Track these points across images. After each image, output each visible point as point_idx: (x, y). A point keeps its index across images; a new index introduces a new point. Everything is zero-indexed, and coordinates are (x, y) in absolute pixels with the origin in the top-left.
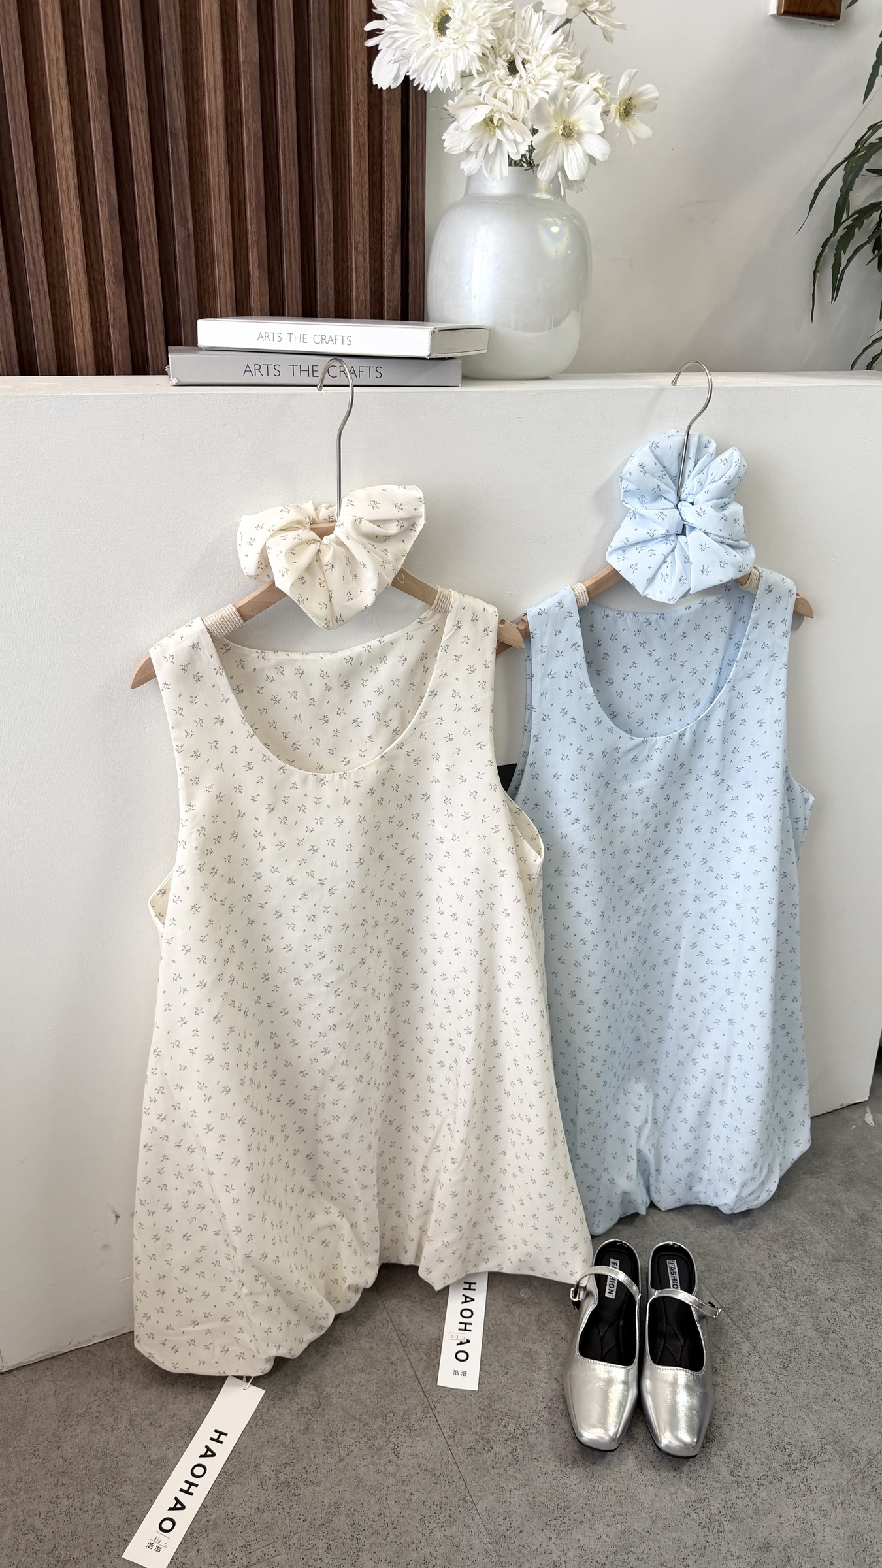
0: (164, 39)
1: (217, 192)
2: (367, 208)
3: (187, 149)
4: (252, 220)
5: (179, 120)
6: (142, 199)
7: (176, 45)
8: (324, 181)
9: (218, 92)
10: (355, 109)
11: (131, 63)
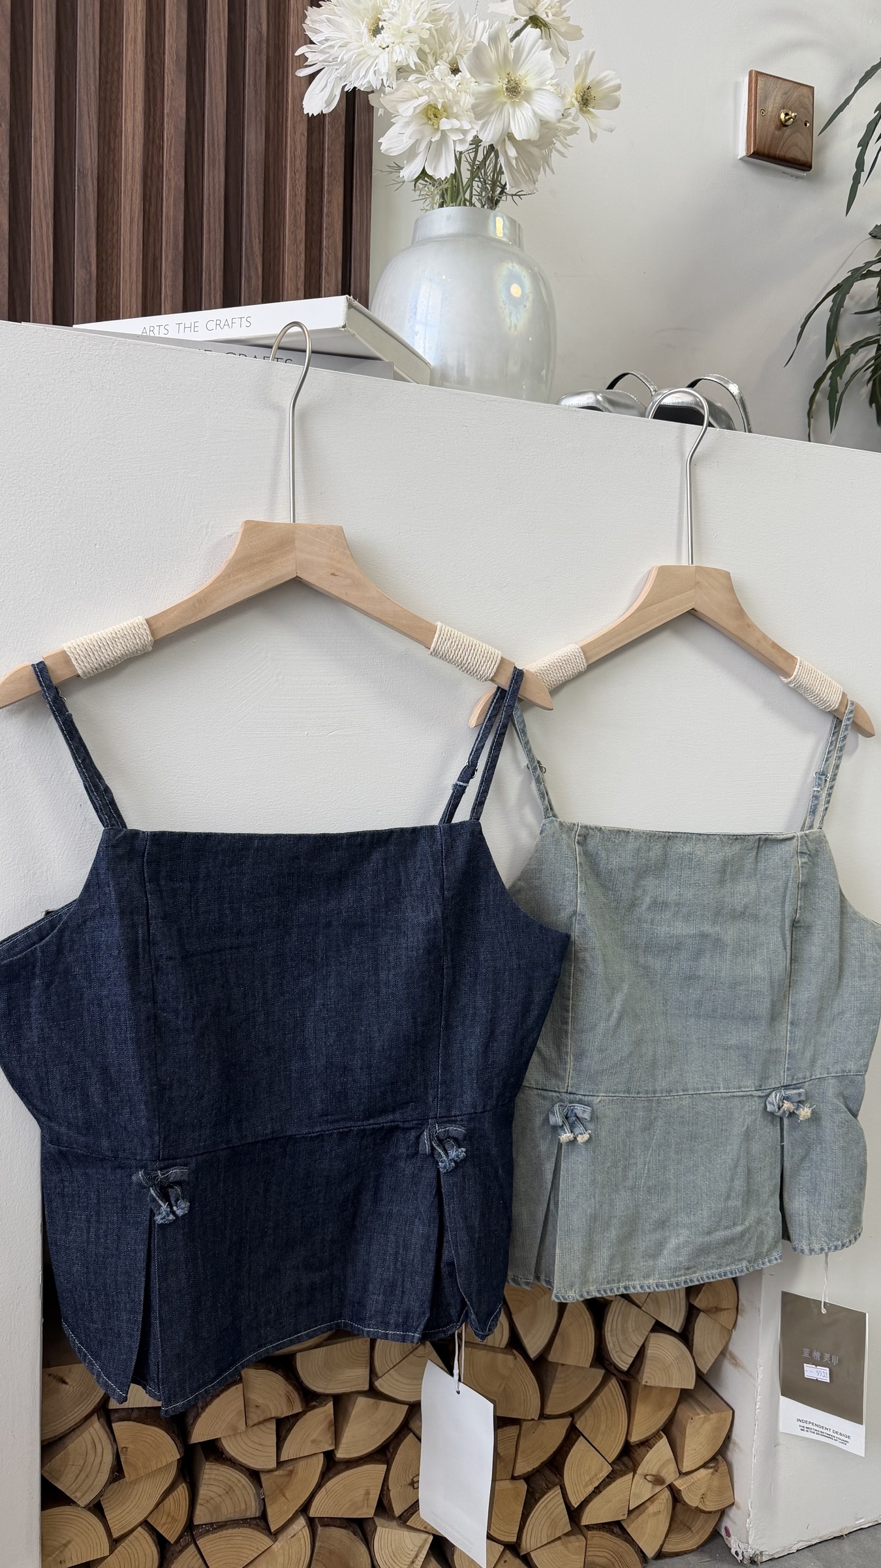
0: (80, 80)
1: (127, 239)
2: (302, 279)
3: (96, 190)
4: (167, 273)
5: (89, 160)
6: (38, 233)
7: (93, 88)
8: (254, 245)
9: (136, 138)
10: (291, 178)
11: (39, 97)
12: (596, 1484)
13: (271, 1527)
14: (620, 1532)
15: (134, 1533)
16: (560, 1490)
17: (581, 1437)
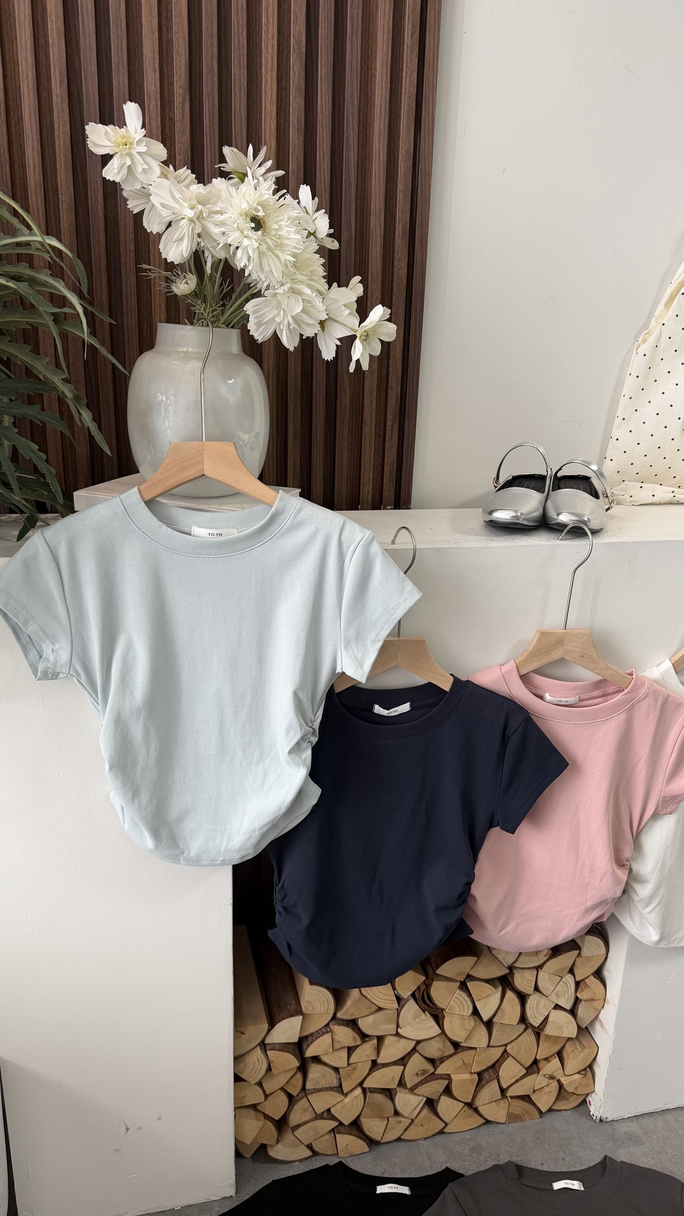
12: (517, 1078)
13: (344, 1090)
14: (528, 1100)
15: (277, 1092)
16: (497, 1081)
17: (510, 1057)
